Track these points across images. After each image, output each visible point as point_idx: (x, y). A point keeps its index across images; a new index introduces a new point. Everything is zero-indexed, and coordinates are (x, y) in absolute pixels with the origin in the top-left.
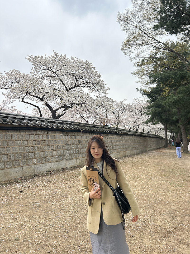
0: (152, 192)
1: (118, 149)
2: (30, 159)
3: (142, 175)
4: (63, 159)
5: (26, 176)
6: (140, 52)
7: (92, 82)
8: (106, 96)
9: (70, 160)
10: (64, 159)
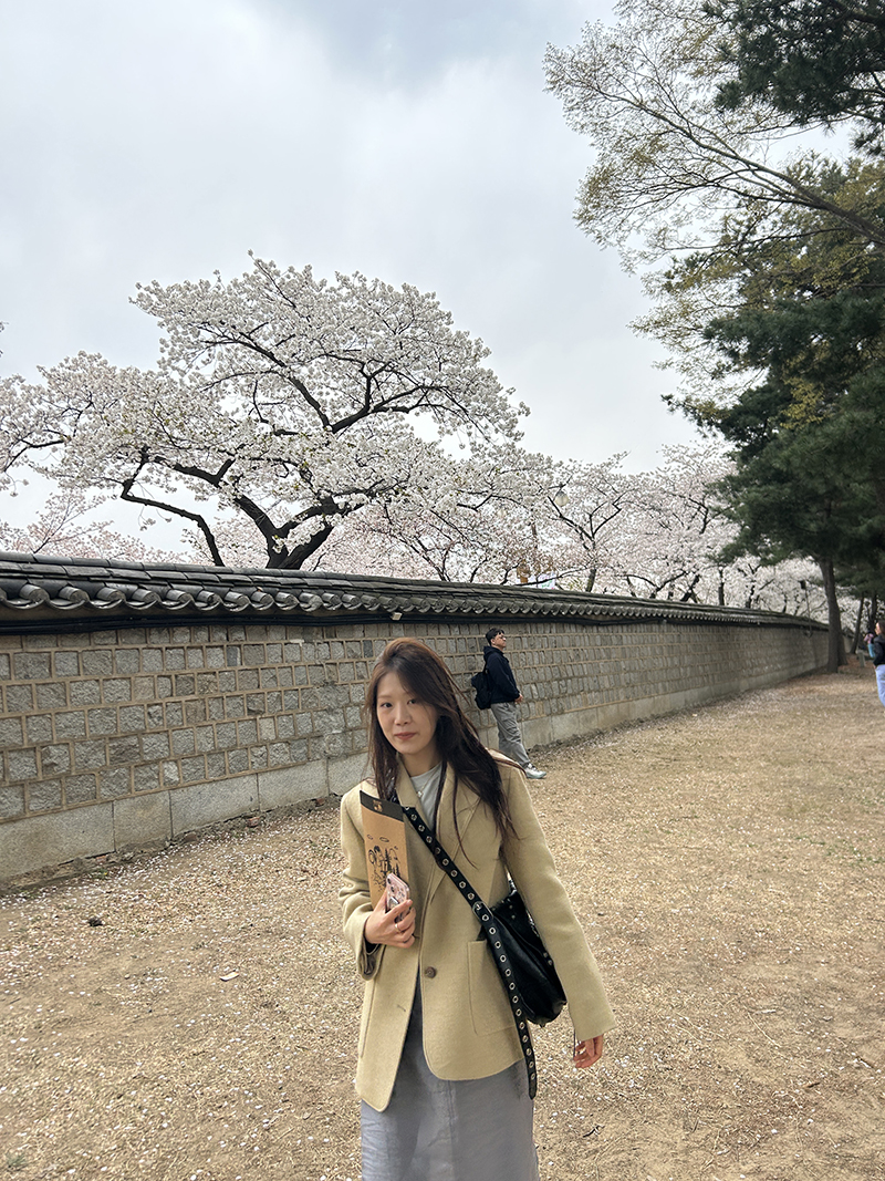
0: (728, 897)
2: (146, 764)
3: (694, 812)
4: (311, 754)
5: (130, 848)
6: (669, 222)
7: (444, 384)
8: (516, 443)
9: (347, 756)
10: (318, 757)
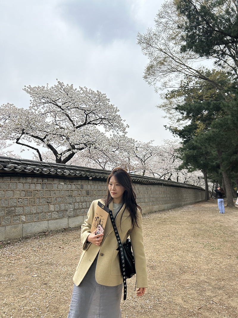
0: (178, 257)
1: (142, 202)
2: (16, 215)
3: (169, 235)
4: (64, 216)
5: (9, 240)
6: (167, 80)
7: (107, 118)
8: (125, 135)
9: (74, 217)
10: (66, 216)
